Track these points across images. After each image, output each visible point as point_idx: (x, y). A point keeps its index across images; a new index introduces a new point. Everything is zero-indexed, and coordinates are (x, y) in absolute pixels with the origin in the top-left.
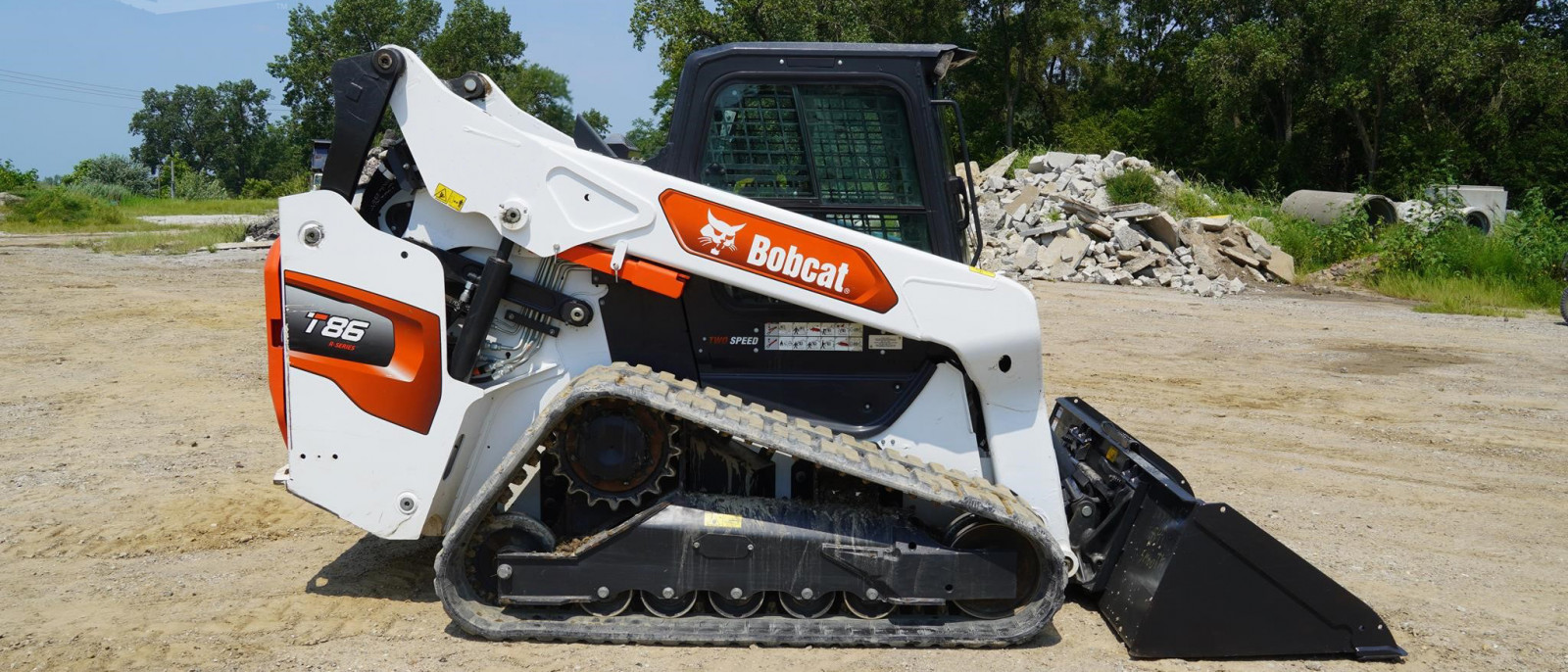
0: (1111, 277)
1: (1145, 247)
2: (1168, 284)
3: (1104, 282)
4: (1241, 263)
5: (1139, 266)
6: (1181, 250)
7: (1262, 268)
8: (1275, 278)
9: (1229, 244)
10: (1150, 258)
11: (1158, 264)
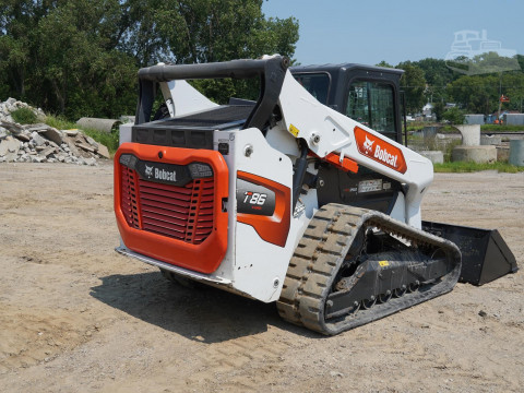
0: (39, 159)
1: (47, 144)
2: (63, 161)
3: (35, 161)
4: (86, 150)
5: (48, 153)
6: (64, 145)
7: (95, 152)
8: (101, 157)
9: (79, 142)
10: (51, 150)
11: (55, 152)
